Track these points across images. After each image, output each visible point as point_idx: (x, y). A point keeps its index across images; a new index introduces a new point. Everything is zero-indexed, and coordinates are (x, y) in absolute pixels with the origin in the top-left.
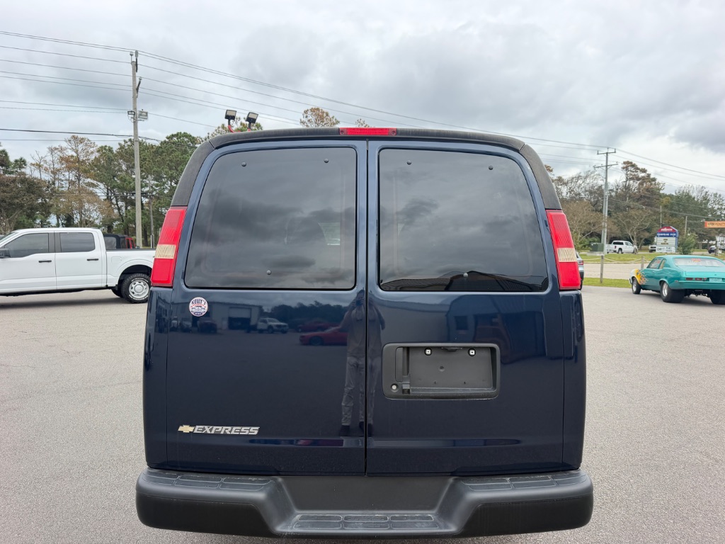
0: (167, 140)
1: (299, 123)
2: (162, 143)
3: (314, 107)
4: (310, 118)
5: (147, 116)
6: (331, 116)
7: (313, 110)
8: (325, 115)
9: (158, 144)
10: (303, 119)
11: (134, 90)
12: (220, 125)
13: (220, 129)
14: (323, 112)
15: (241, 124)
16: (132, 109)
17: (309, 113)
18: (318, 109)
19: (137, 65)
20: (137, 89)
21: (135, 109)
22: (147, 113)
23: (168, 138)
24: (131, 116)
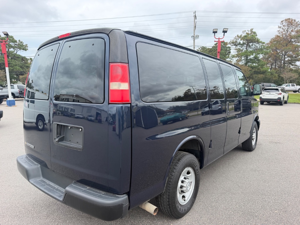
0: (215, 45)
1: (278, 28)
2: (213, 47)
3: (287, 19)
4: (284, 24)
5: (198, 37)
6: (297, 21)
7: (286, 20)
8: (293, 21)
9: (211, 48)
10: (280, 26)
11: (194, 27)
12: (236, 36)
13: (237, 37)
14: (292, 20)
15: (246, 33)
16: (193, 35)
17: (284, 22)
18: (289, 19)
19: (196, 16)
20: (195, 26)
21: (194, 35)
22: (199, 36)
23: (215, 44)
24: (192, 38)
